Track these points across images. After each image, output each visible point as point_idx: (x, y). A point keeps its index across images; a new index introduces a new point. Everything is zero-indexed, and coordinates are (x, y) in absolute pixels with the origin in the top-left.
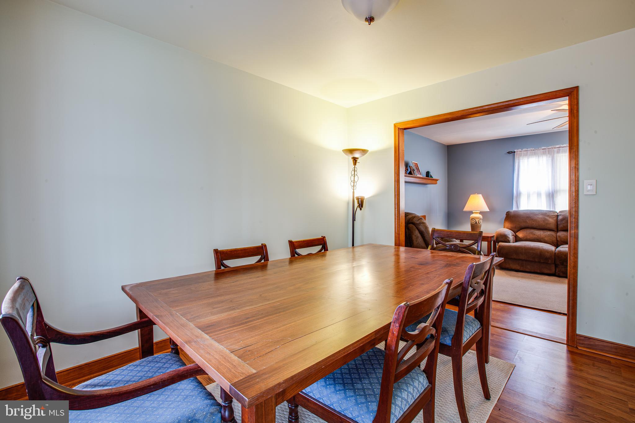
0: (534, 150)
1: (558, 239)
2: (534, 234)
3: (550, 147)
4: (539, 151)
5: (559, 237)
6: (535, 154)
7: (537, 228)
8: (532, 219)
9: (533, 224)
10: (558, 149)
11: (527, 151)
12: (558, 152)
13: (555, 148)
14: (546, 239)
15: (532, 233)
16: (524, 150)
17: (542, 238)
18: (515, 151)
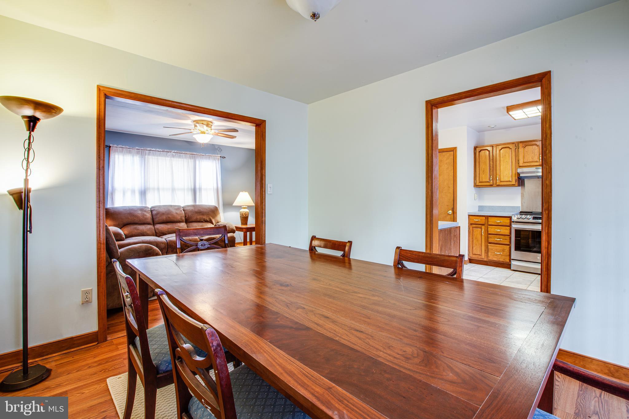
0: (129, 148)
1: (157, 231)
2: (138, 229)
3: (143, 149)
4: (134, 150)
5: (157, 229)
6: (130, 152)
7: (139, 223)
8: (134, 215)
9: (135, 219)
10: (149, 151)
11: (123, 148)
12: (149, 155)
13: (147, 150)
14: (148, 232)
15: (135, 229)
16: (120, 146)
17: (145, 232)
18: (111, 145)
